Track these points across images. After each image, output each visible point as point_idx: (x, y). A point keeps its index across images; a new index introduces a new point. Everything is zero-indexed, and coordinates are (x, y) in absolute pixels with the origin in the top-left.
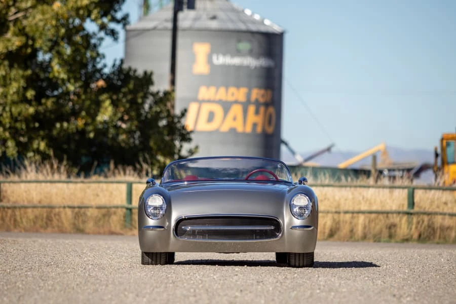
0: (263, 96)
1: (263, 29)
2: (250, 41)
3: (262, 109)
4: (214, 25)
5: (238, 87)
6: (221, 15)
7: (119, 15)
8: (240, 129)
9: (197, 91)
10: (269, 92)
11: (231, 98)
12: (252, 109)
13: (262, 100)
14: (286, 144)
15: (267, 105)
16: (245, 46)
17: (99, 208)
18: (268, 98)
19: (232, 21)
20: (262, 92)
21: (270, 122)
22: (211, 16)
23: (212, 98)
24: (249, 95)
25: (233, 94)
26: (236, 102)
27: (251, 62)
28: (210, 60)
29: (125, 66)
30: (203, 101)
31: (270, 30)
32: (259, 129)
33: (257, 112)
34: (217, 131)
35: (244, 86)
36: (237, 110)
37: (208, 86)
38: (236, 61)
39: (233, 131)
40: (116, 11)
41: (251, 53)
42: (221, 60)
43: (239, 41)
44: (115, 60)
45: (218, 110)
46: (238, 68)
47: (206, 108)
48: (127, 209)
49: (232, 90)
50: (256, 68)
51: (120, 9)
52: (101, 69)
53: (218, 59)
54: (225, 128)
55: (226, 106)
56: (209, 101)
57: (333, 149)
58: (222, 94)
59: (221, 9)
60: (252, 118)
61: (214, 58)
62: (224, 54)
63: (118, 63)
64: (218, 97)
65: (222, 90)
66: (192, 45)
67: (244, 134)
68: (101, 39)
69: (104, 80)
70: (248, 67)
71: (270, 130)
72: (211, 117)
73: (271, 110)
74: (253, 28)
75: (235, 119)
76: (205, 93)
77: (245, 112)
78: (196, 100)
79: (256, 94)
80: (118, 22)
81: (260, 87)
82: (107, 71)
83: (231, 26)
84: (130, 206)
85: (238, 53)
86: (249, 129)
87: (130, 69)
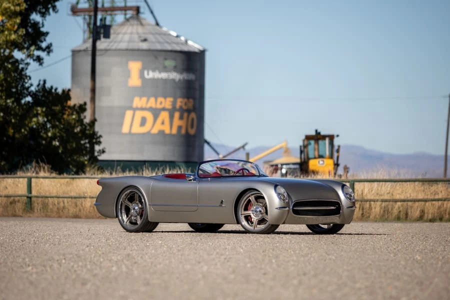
0: (186, 104)
1: (185, 49)
2: (174, 59)
3: (185, 115)
4: (144, 46)
5: (165, 97)
6: (150, 37)
7: (44, 45)
8: (167, 131)
9: (132, 101)
10: (191, 100)
11: (159, 106)
12: (177, 115)
13: (185, 107)
14: (208, 143)
15: (189, 111)
16: (170, 63)
17: (8, 197)
18: (190, 105)
19: (160, 42)
20: (186, 100)
21: (192, 126)
22: (143, 38)
23: (144, 106)
24: (174, 103)
25: (161, 103)
26: (164, 109)
27: (175, 76)
28: (142, 75)
29: (48, 85)
30: (137, 109)
31: (192, 50)
32: (183, 131)
33: (181, 118)
34: (149, 133)
35: (170, 97)
36: (165, 115)
37: (141, 97)
38: (164, 75)
39: (161, 132)
40: (42, 42)
41: (175, 69)
42: (151, 75)
43: (166, 59)
44: (40, 81)
45: (149, 116)
46: (165, 81)
47: (139, 114)
48: (28, 197)
49: (160, 99)
50: (180, 80)
51: (45, 40)
52: (29, 87)
53: (148, 74)
54: (155, 131)
55: (156, 113)
56: (142, 109)
57: (247, 147)
58: (152, 103)
59: (151, 33)
60: (177, 122)
61: (146, 72)
62: (154, 71)
63: (42, 83)
64: (149, 105)
65: (152, 100)
66: (127, 63)
67: (171, 135)
68: (28, 64)
69: (31, 96)
70: (174, 80)
71: (192, 132)
72: (143, 122)
73: (193, 115)
74: (178, 48)
75: (163, 123)
76: (138, 102)
77: (172, 117)
78: (131, 108)
79: (180, 102)
80: (44, 50)
81: (183, 97)
82: (33, 89)
83: (159, 47)
84: (30, 195)
85: (165, 69)
86: (174, 131)
87: (52, 87)
